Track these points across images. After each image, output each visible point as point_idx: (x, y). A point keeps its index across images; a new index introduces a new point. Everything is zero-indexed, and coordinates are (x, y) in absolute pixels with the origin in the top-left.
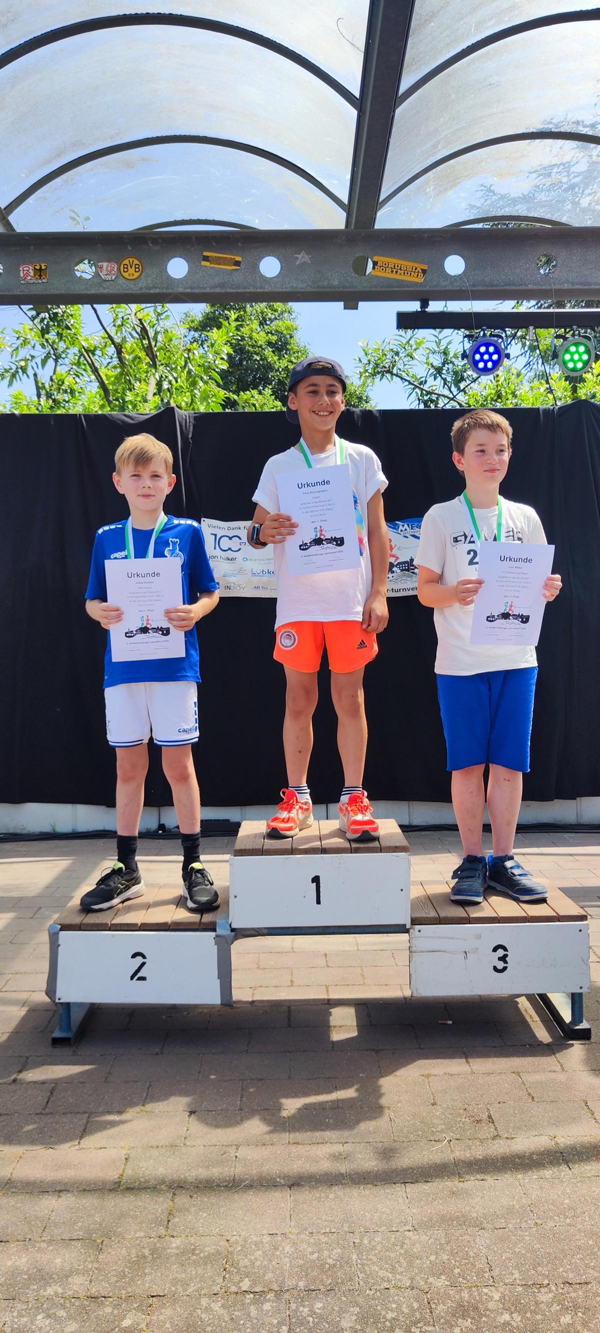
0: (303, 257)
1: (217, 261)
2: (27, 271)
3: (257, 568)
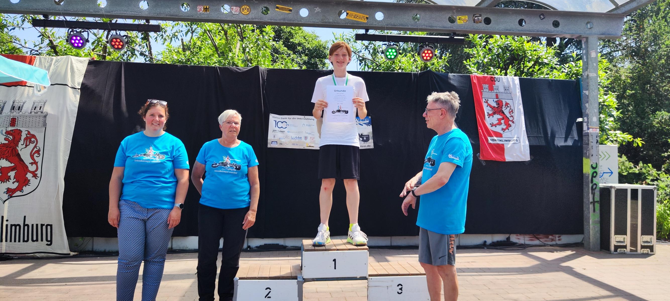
0: (318, 10)
2: (200, 9)
3: (294, 136)
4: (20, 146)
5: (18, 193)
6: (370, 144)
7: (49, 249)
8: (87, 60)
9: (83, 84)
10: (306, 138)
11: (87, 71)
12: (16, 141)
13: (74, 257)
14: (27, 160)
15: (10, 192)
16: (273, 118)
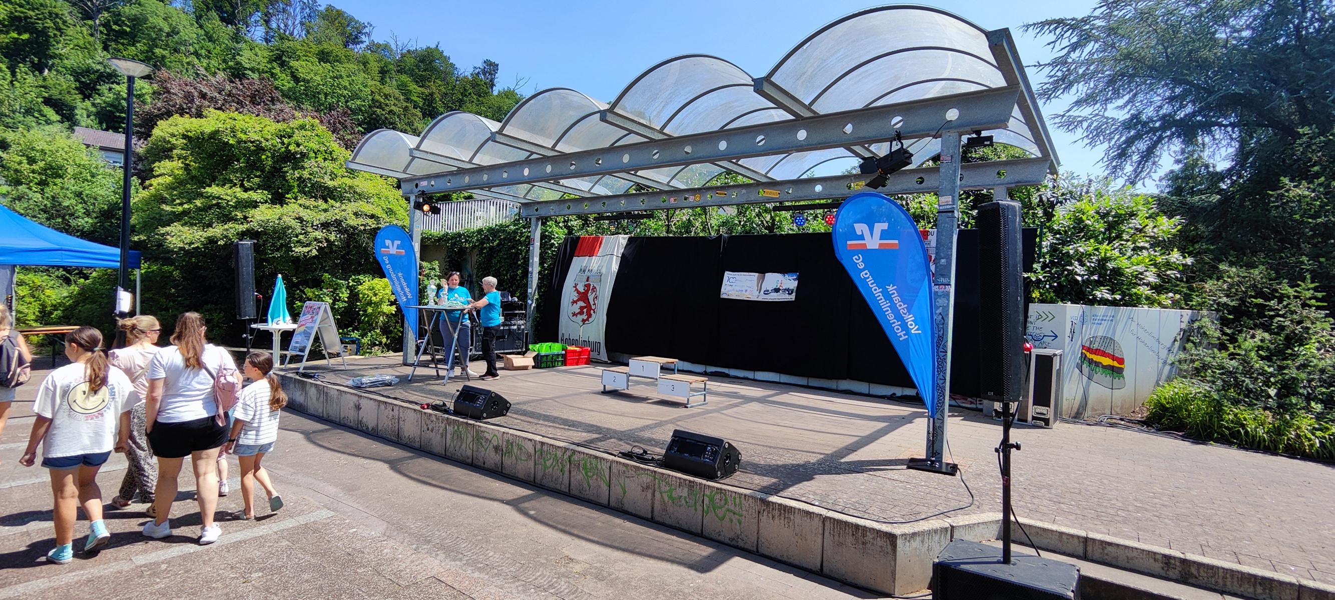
0: (744, 191)
1: (720, 194)
2: (672, 199)
3: (738, 288)
4: (589, 294)
5: (587, 322)
6: (793, 297)
7: (598, 357)
8: (627, 236)
9: (623, 255)
10: (746, 291)
11: (627, 245)
12: (586, 292)
13: (610, 364)
14: (592, 302)
15: (584, 321)
16: (727, 274)
